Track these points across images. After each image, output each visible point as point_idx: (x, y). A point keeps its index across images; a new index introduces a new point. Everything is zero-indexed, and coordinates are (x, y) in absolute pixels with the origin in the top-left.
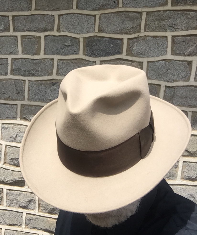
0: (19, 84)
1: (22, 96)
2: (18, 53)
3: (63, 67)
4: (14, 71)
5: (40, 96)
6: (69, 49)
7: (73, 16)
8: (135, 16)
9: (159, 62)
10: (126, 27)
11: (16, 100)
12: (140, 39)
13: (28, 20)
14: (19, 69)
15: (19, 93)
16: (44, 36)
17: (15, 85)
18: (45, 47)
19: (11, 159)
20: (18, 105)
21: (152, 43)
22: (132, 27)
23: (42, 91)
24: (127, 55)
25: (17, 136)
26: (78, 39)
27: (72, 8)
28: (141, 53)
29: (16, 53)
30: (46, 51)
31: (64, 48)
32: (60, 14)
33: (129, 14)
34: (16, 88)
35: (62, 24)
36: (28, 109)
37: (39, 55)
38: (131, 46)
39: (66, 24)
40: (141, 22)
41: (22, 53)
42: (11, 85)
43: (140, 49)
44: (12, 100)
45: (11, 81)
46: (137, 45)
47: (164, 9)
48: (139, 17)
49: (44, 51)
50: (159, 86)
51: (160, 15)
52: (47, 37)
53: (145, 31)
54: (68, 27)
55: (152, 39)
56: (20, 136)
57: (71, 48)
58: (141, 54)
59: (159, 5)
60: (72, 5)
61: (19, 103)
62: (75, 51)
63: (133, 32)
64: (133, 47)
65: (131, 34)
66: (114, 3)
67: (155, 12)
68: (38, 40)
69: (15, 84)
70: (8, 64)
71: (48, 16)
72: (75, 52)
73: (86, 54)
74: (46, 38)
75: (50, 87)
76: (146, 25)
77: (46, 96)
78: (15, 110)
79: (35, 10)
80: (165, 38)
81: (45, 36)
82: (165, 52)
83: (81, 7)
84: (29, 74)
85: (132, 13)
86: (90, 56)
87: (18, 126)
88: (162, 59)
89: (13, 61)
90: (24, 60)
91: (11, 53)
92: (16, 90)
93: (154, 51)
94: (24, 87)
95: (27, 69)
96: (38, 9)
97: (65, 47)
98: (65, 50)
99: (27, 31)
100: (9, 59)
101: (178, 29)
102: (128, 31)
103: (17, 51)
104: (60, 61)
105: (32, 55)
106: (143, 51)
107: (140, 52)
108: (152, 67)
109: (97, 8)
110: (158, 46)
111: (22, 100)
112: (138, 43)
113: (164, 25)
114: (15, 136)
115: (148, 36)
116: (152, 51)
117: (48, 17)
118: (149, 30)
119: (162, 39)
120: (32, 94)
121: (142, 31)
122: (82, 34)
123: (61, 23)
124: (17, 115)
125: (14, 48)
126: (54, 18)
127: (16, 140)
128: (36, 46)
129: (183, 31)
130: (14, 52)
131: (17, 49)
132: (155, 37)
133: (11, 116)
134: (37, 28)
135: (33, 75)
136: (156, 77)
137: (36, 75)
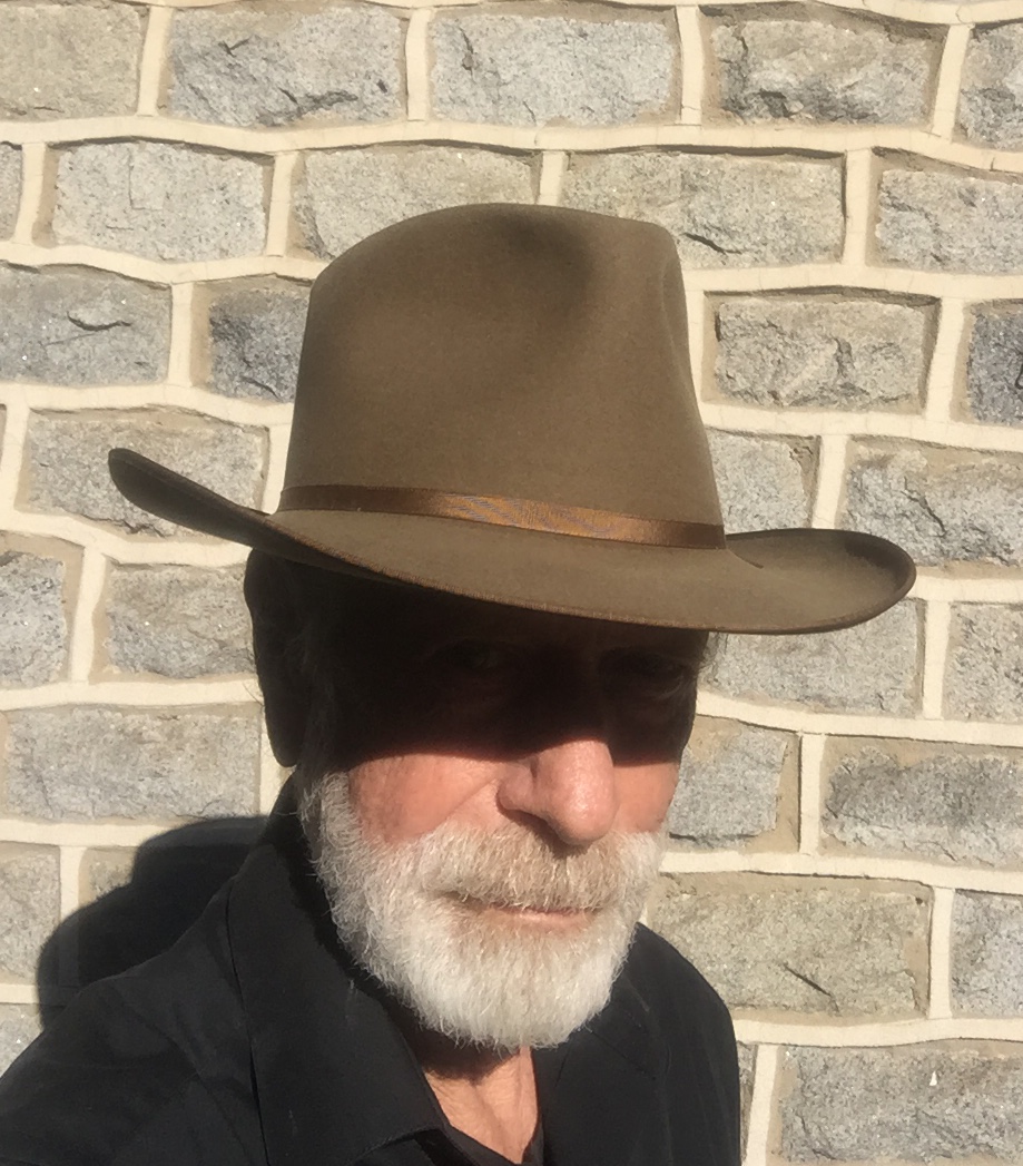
3: (60, 457)
6: (105, 346)
7: (135, 153)
26: (161, 293)
31: (75, 338)
35: (64, 201)
39: (93, 202)
54: (103, 217)
57: (114, 342)
62: (143, 359)
72: (140, 364)
73: (211, 378)
86: (233, 391)
97: (76, 335)
98: (77, 357)
101: (738, 252)
104: (45, 419)
122: (185, 261)
123: (64, 195)
129: (767, 264)
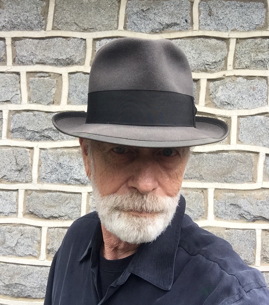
0: (21, 154)
1: (27, 174)
2: (21, 102)
4: (12, 132)
5: (60, 175)
8: (217, 45)
9: (255, 117)
10: (205, 62)
11: (16, 182)
12: (227, 80)
13: (39, 46)
14: (23, 128)
15: (21, 169)
16: (67, 74)
17: (15, 156)
18: (69, 92)
19: (7, 286)
20: (19, 190)
21: (245, 87)
22: (214, 61)
23: (63, 166)
24: (206, 105)
25: (18, 244)
27: (117, 29)
28: (229, 102)
29: (17, 102)
30: (72, 98)
32: (96, 37)
33: (209, 41)
34: (16, 162)
36: (38, 197)
37: (59, 105)
38: (213, 92)
40: (228, 54)
41: (28, 101)
42: (6, 156)
43: (227, 96)
44: (10, 182)
45: (7, 149)
46: (222, 90)
47: (262, 36)
48: (224, 46)
49: (68, 100)
50: (256, 154)
51: (256, 44)
52: (73, 76)
53: (234, 68)
55: (244, 80)
56: (23, 244)
58: (228, 104)
59: (255, 28)
60: (116, 25)
61: (22, 187)
63: (215, 70)
64: (216, 94)
65: (212, 72)
66: (186, 23)
67: (249, 39)
68: (57, 81)
69: (15, 154)
70: (2, 121)
71: (76, 39)
74: (70, 76)
75: (78, 159)
76: (235, 58)
77: (71, 174)
78: (15, 200)
79: (53, 29)
80: (264, 80)
81: (70, 73)
82: (264, 101)
83: (131, 28)
84: (41, 136)
85: (214, 40)
87: (20, 228)
88: (260, 112)
89: (11, 116)
90: (31, 113)
91: (9, 101)
92: (17, 164)
93: (248, 99)
94: (30, 159)
95: (36, 128)
96: (58, 28)
99: (37, 63)
100: (3, 111)
102: (208, 67)
103: (20, 98)
105: (46, 104)
106: (231, 99)
107: (227, 101)
108: (245, 125)
109: (157, 29)
110: (255, 92)
111: (27, 182)
112: (223, 86)
113: (263, 60)
114: (14, 245)
115: (238, 76)
116: (245, 100)
117: (74, 41)
118: (239, 68)
119: (260, 81)
120: (45, 172)
121: (230, 68)
124: (17, 209)
125: (13, 93)
126: (85, 44)
127: (16, 253)
128: (54, 91)
130: (13, 99)
131: (20, 95)
132: (249, 78)
133: (7, 211)
134: (56, 60)
135: (47, 139)
136: (251, 141)
137: (53, 138)
